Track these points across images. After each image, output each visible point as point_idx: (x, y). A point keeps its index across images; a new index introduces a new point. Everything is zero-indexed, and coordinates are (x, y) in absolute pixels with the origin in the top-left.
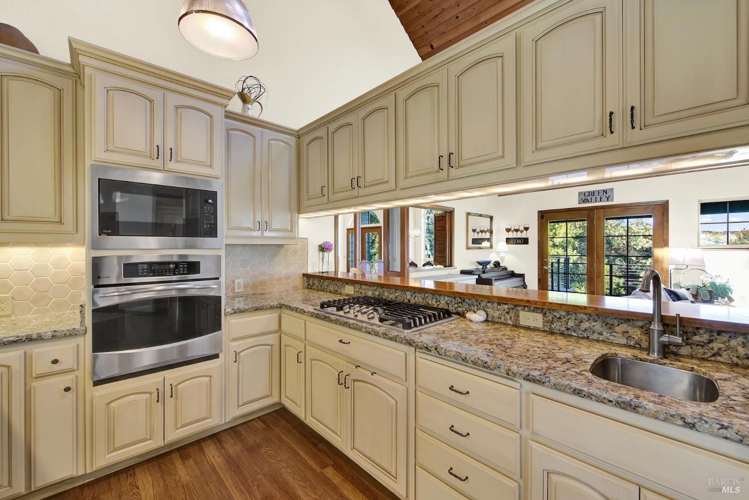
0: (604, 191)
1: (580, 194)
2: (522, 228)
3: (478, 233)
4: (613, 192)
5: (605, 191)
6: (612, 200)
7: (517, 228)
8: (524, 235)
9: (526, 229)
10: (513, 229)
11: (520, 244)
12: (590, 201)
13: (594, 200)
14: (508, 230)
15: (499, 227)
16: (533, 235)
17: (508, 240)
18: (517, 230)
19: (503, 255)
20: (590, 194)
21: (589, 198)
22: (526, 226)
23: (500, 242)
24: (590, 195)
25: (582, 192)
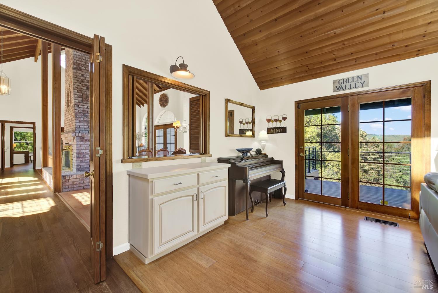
0: (358, 77)
1: (334, 82)
2: (281, 119)
3: (244, 124)
4: (368, 77)
5: (360, 77)
6: (367, 86)
7: (276, 118)
8: (282, 125)
9: (284, 119)
10: (273, 119)
11: (279, 133)
12: (344, 88)
13: (348, 87)
14: (269, 121)
15: (261, 117)
16: (290, 125)
17: (269, 131)
18: (276, 121)
19: (264, 143)
20: (345, 81)
21: (343, 86)
22: (284, 116)
23: (262, 131)
24: (345, 83)
25: (336, 80)
